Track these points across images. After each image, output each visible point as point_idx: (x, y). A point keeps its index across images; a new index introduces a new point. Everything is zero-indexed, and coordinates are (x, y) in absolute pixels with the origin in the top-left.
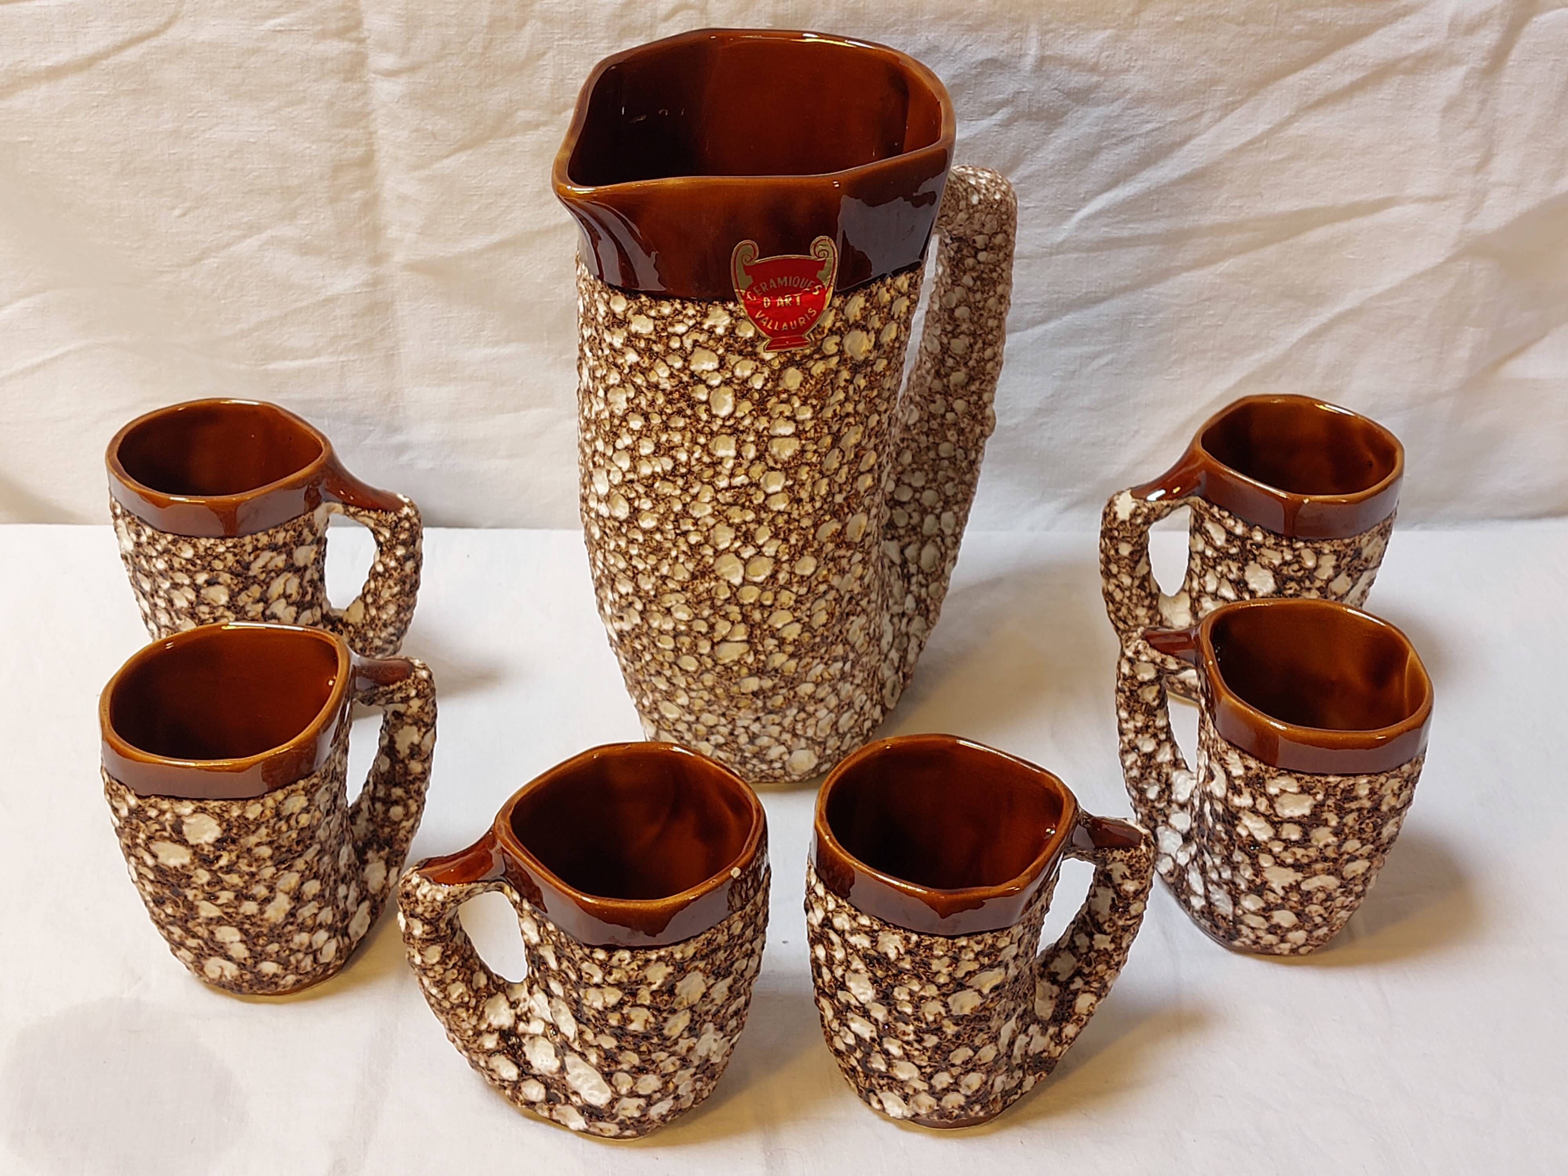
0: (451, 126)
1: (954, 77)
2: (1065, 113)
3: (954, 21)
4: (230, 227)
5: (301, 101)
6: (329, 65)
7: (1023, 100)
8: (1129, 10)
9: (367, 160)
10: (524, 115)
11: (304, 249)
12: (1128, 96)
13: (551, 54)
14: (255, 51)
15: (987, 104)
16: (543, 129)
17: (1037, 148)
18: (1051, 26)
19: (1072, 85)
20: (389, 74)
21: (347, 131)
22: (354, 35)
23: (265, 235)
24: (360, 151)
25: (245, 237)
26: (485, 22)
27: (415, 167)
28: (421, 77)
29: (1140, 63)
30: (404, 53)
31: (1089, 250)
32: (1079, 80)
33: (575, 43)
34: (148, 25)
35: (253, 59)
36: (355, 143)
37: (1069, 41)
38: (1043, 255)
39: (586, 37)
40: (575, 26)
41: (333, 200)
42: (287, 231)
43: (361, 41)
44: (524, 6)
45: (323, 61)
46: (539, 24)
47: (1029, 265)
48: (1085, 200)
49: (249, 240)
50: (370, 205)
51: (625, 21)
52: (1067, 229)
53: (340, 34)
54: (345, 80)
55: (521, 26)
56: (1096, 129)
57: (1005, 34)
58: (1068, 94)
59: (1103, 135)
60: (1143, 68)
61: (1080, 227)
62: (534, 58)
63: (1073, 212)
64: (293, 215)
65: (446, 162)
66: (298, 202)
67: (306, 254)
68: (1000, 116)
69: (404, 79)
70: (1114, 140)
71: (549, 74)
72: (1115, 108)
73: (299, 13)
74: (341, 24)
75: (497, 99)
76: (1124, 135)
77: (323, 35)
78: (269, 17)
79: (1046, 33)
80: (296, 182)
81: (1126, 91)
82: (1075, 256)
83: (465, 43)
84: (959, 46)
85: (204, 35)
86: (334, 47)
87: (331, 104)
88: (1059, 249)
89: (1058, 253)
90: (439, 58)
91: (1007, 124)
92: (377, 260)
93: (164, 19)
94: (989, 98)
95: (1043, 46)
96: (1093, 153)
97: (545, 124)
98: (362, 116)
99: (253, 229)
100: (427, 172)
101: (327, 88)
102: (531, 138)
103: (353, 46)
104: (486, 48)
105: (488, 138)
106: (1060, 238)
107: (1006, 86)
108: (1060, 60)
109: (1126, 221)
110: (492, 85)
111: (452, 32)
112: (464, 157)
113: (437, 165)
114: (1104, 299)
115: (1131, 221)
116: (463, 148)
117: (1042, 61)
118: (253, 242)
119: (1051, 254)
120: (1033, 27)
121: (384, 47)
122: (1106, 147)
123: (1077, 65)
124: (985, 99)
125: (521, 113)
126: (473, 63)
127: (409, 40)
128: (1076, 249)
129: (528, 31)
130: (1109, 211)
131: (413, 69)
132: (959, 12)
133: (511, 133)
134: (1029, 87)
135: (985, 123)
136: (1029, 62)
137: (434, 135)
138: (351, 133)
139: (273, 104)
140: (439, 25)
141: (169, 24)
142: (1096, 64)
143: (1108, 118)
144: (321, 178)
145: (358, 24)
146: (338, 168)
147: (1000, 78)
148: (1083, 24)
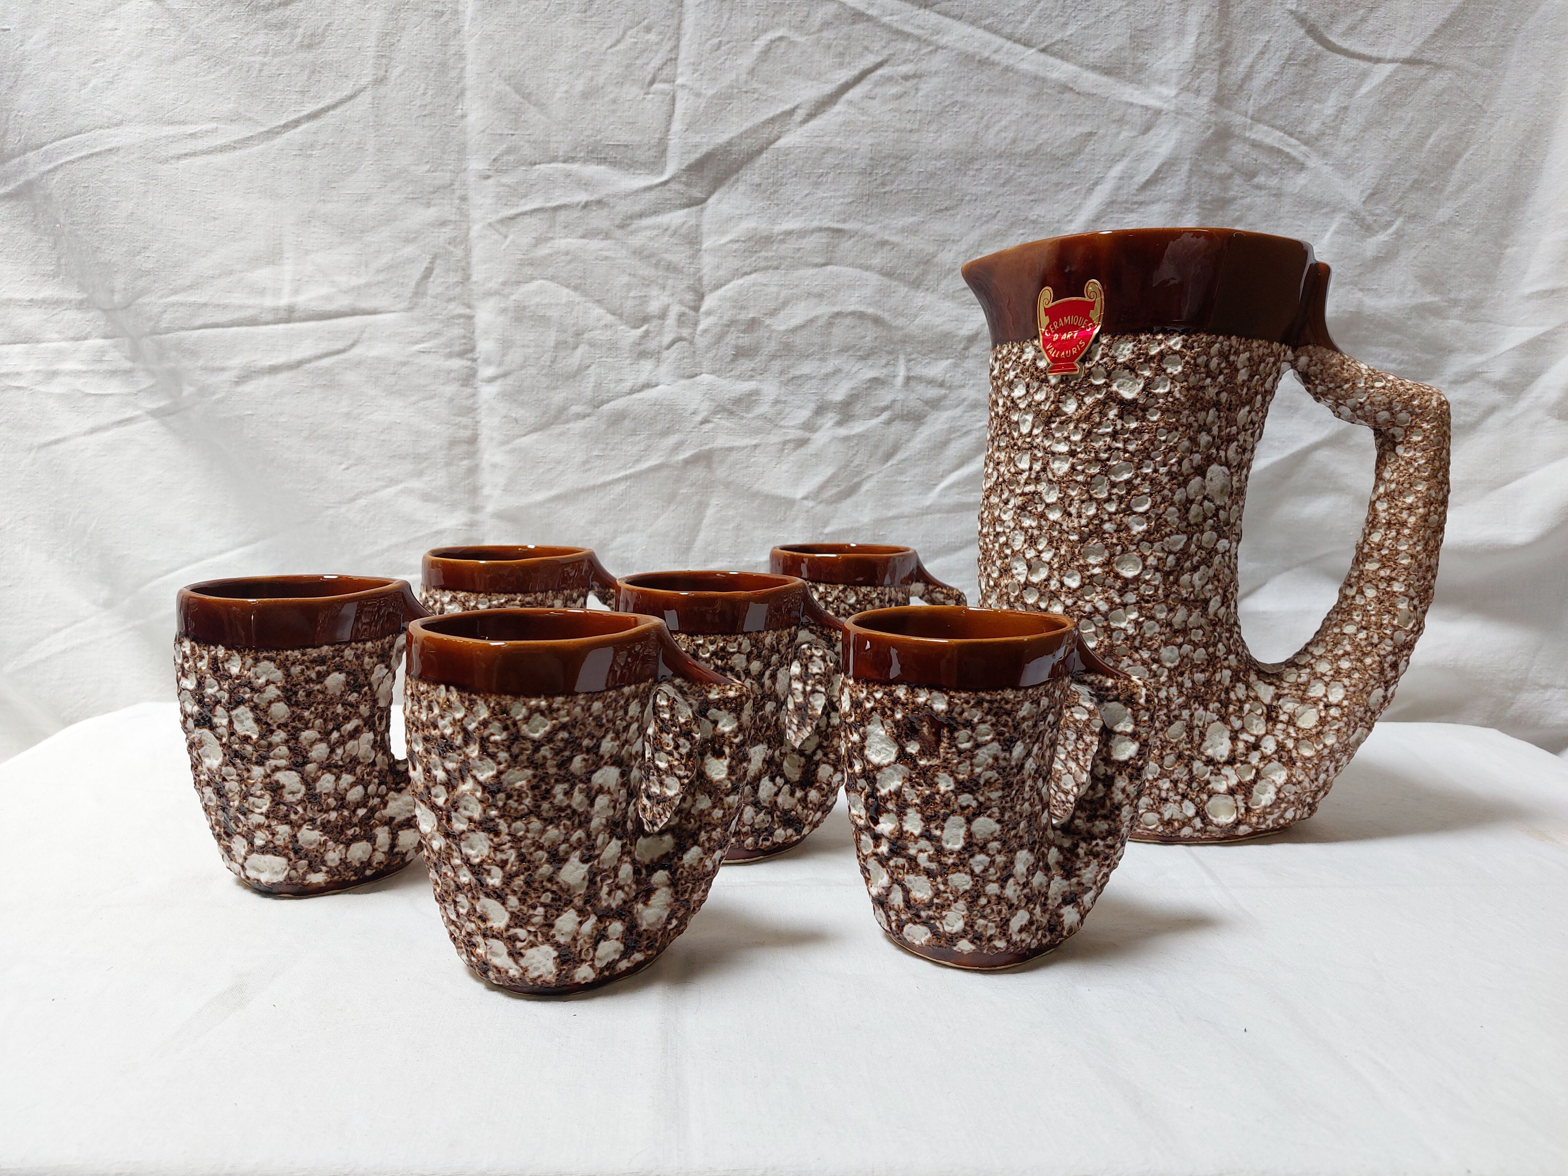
0: (528, 415)
1: (852, 389)
2: (925, 416)
3: (851, 353)
4: (377, 479)
5: (432, 397)
6: (452, 375)
7: (898, 406)
8: (962, 346)
9: (473, 440)
10: (576, 409)
11: (426, 497)
12: (966, 403)
13: (593, 366)
14: (404, 364)
15: (875, 408)
16: (587, 419)
17: (908, 441)
18: (913, 356)
19: (929, 396)
20: (491, 380)
21: (460, 419)
22: (470, 355)
23: (401, 486)
24: (468, 433)
25: (387, 487)
26: (552, 344)
27: (503, 443)
28: (510, 380)
29: (971, 382)
30: (500, 364)
31: (948, 512)
32: (933, 393)
33: (610, 360)
34: (339, 345)
35: (404, 369)
36: (465, 427)
37: (925, 366)
38: (917, 515)
39: (616, 356)
40: (609, 349)
41: (448, 464)
42: (415, 484)
43: (474, 360)
44: (578, 335)
45: (449, 372)
46: (587, 347)
47: (909, 523)
48: (943, 477)
49: (389, 490)
50: (473, 471)
51: (642, 347)
52: (932, 497)
53: (461, 354)
54: (462, 386)
55: (575, 347)
56: (946, 426)
57: (884, 362)
58: (926, 403)
59: (951, 430)
60: (974, 385)
61: (941, 495)
62: (583, 369)
63: (936, 485)
64: (420, 474)
65: (524, 439)
66: (424, 465)
67: (426, 501)
68: (885, 416)
69: (499, 382)
70: (958, 434)
71: (592, 380)
72: (958, 411)
73: (436, 341)
74: (462, 347)
75: (558, 397)
76: (965, 430)
77: (450, 355)
78: (416, 343)
79: (910, 361)
80: (424, 450)
81: (964, 400)
82: (938, 516)
83: (538, 358)
84: (854, 370)
85: (374, 353)
86: (457, 363)
87: (451, 400)
88: (927, 511)
89: (927, 514)
90: (522, 368)
91: (889, 422)
92: (475, 509)
93: (350, 342)
94: (876, 404)
95: (909, 370)
96: (945, 444)
97: (589, 415)
98: (471, 410)
99: (392, 481)
100: (510, 446)
101: (450, 390)
102: (578, 426)
103: (469, 363)
104: (553, 362)
105: (552, 424)
106: (927, 503)
107: (885, 396)
108: (919, 379)
109: (971, 491)
110: (555, 388)
111: (531, 350)
112: (535, 436)
113: (517, 441)
114: (960, 548)
115: (974, 491)
116: (535, 430)
117: (908, 379)
118: (392, 490)
119: (923, 514)
120: (902, 357)
121: (488, 362)
122: (954, 439)
123: (931, 382)
124: (873, 405)
125: (573, 408)
126: (544, 372)
127: (503, 355)
128: (939, 511)
129: (579, 351)
130: (959, 483)
131: (505, 375)
132: (854, 346)
133: (567, 421)
134: (900, 396)
135: (875, 422)
136: (900, 380)
137: (516, 420)
138: (464, 420)
139: (414, 399)
140: (523, 346)
141: (353, 345)
142: (943, 381)
143: (954, 418)
144: (441, 448)
145: (472, 350)
146: (453, 443)
147: (882, 392)
148: (933, 356)
